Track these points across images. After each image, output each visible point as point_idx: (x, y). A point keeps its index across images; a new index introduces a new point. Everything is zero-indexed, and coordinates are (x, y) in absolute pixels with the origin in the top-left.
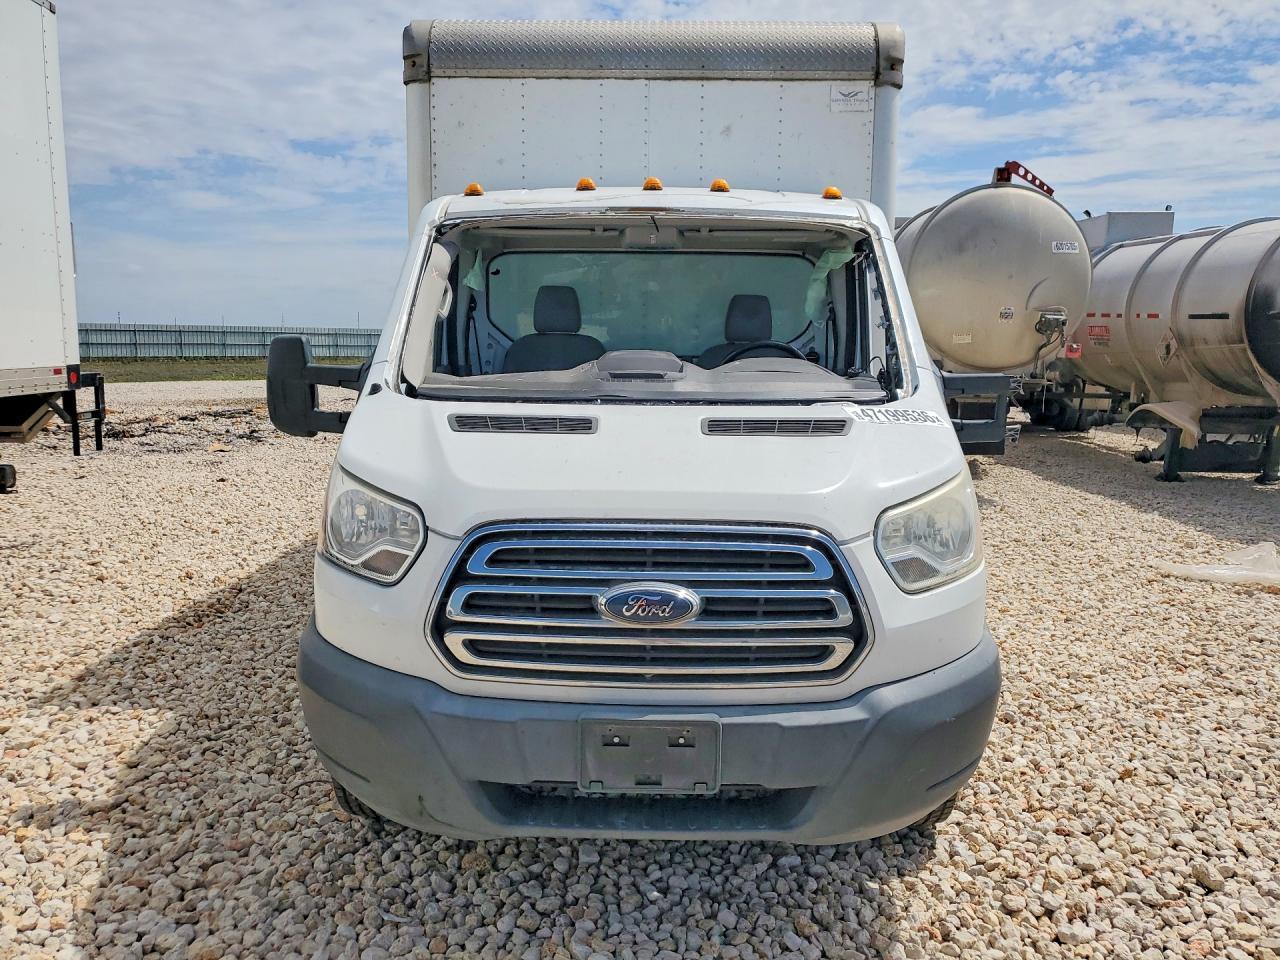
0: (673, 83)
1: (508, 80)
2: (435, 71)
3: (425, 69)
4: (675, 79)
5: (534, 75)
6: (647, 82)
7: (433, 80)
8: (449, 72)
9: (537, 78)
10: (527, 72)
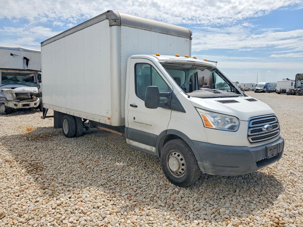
0: (163, 34)
1: (135, 29)
2: (122, 24)
3: (120, 23)
4: (163, 33)
5: (140, 28)
6: (159, 33)
7: (121, 26)
8: (125, 25)
9: (141, 29)
10: (139, 28)
